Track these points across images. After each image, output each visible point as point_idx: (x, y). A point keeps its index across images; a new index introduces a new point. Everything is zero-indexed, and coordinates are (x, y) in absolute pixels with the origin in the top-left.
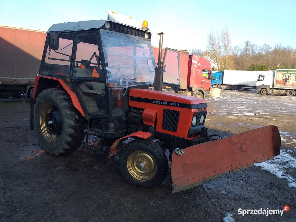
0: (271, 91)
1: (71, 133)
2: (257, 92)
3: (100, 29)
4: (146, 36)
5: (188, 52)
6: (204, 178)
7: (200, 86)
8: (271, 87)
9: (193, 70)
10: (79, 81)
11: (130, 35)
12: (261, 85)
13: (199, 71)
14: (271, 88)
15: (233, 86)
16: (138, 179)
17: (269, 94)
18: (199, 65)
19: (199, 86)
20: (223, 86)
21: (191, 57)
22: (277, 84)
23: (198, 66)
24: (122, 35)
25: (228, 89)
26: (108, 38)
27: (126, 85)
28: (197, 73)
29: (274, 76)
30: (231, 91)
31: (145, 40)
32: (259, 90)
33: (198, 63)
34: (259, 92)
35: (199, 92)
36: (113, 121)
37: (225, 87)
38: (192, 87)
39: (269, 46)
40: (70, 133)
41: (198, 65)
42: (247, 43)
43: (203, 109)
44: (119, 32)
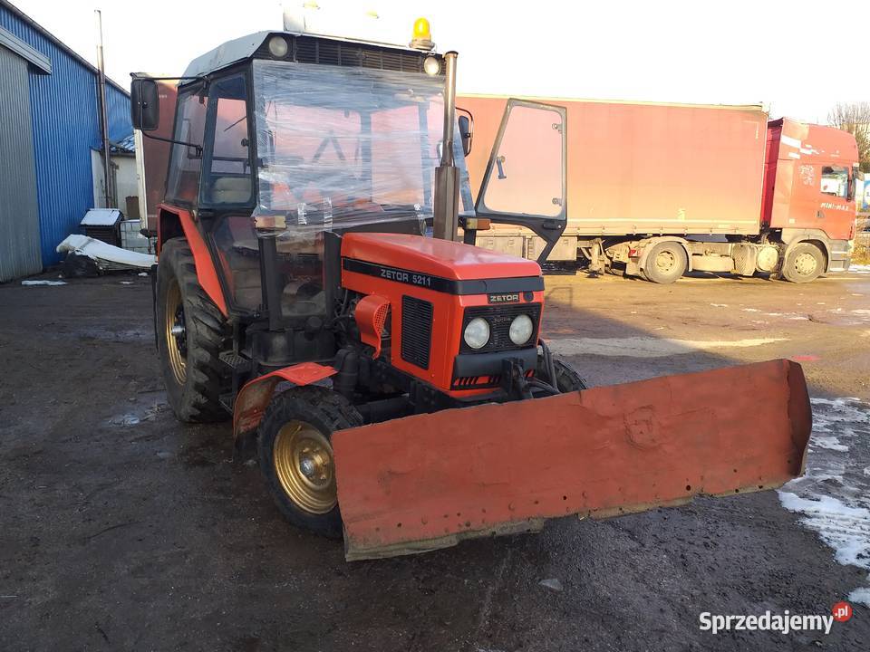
1: (204, 360)
3: (255, 61)
4: (432, 68)
5: (765, 109)
6: (468, 525)
7: (812, 225)
9: (785, 170)
10: (210, 214)
11: (360, 70)
13: (810, 172)
16: (301, 506)
18: (809, 152)
19: (805, 225)
21: (776, 126)
23: (803, 156)
24: (336, 72)
26: (282, 83)
27: (323, 223)
28: (799, 181)
31: (429, 79)
33: (803, 146)
35: (806, 244)
36: (281, 331)
38: (781, 229)
40: (199, 362)
41: (803, 151)
43: (521, 295)
44: (321, 63)
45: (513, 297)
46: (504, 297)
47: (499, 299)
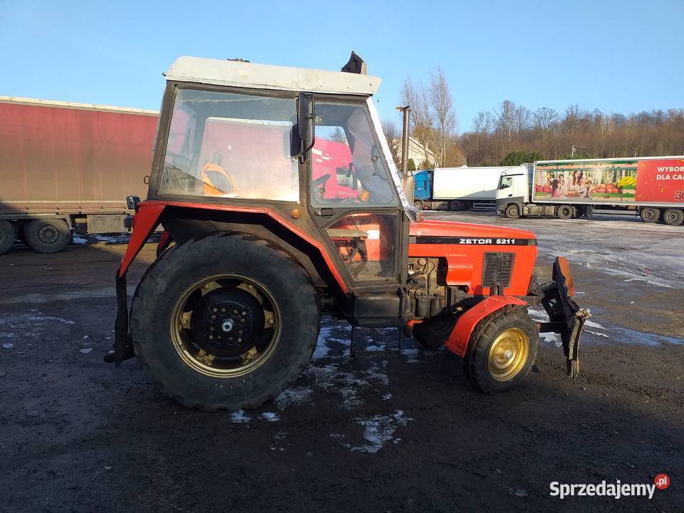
0: (526, 209)
2: (498, 212)
8: (526, 200)
12: (506, 196)
14: (526, 204)
15: (454, 202)
17: (524, 217)
20: (433, 203)
22: (538, 193)
25: (444, 210)
29: (531, 176)
30: (448, 213)
32: (502, 207)
34: (502, 213)
37: (438, 204)
39: (552, 111)
41: (324, 157)
42: (507, 104)
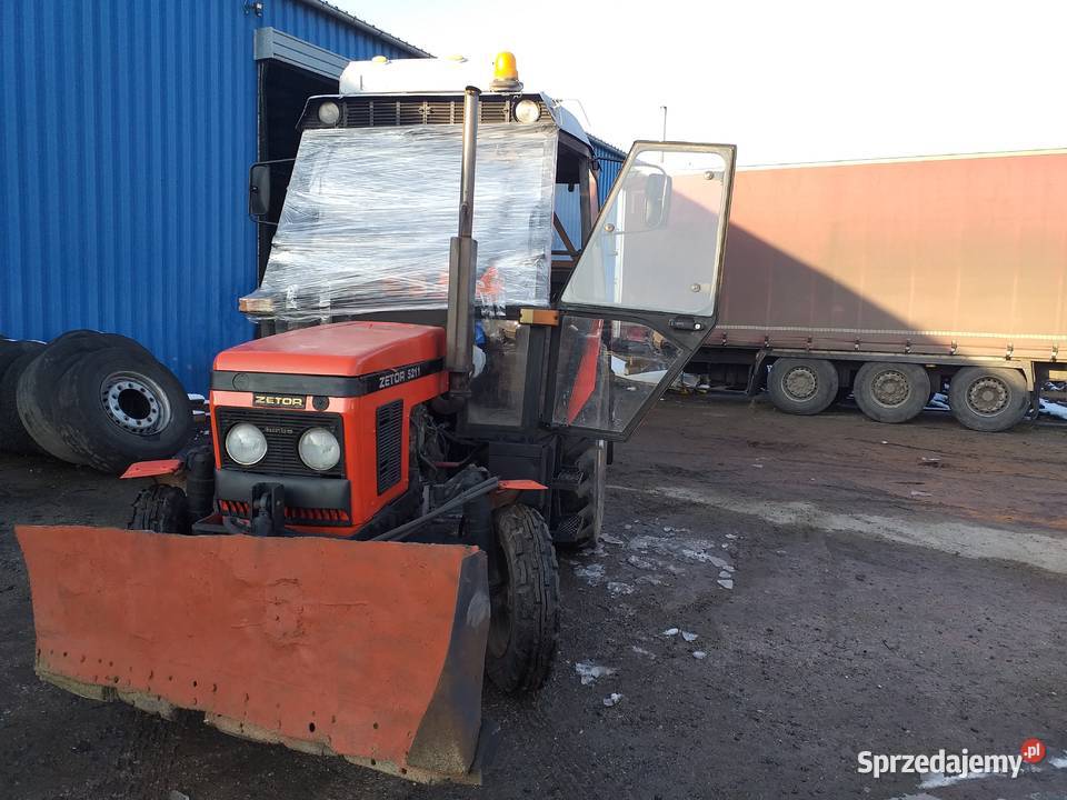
11: (424, 127)
27: (317, 308)
31: (524, 129)
43: (310, 400)
44: (375, 125)
45: (292, 401)
46: (278, 399)
47: (269, 400)
